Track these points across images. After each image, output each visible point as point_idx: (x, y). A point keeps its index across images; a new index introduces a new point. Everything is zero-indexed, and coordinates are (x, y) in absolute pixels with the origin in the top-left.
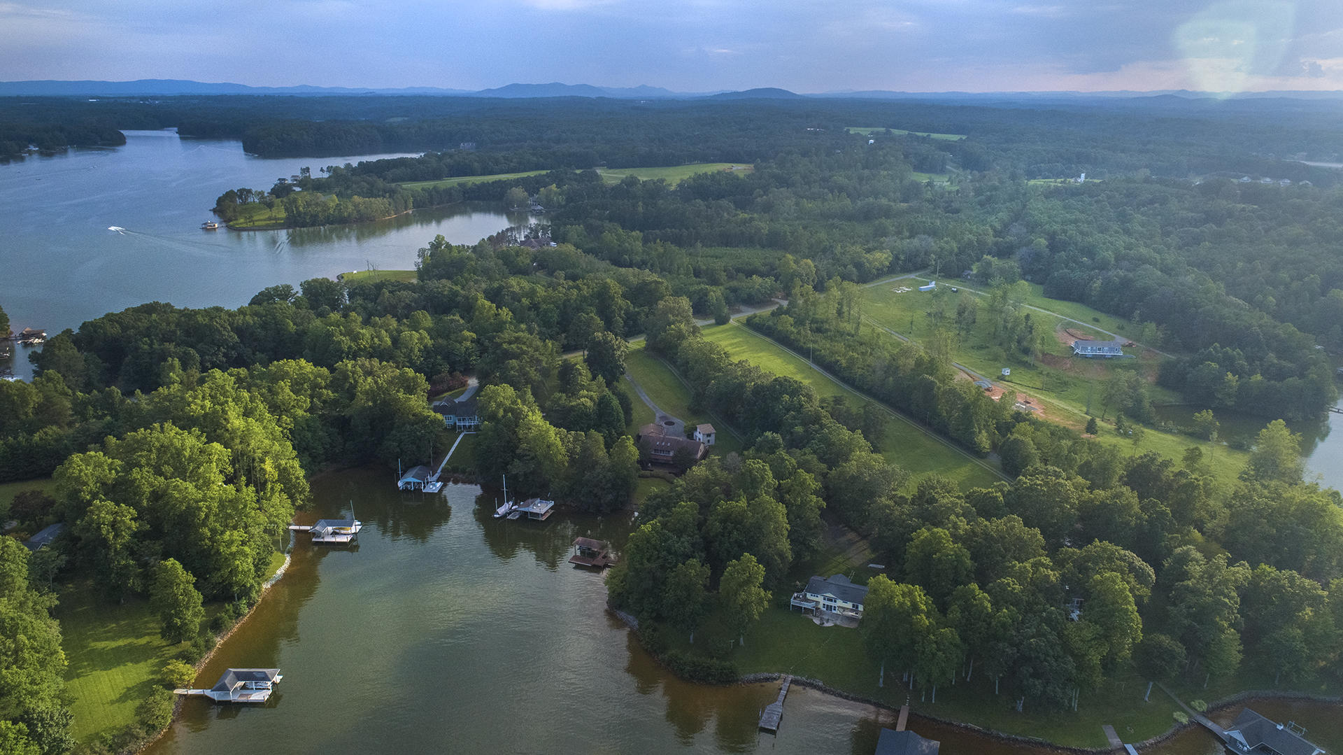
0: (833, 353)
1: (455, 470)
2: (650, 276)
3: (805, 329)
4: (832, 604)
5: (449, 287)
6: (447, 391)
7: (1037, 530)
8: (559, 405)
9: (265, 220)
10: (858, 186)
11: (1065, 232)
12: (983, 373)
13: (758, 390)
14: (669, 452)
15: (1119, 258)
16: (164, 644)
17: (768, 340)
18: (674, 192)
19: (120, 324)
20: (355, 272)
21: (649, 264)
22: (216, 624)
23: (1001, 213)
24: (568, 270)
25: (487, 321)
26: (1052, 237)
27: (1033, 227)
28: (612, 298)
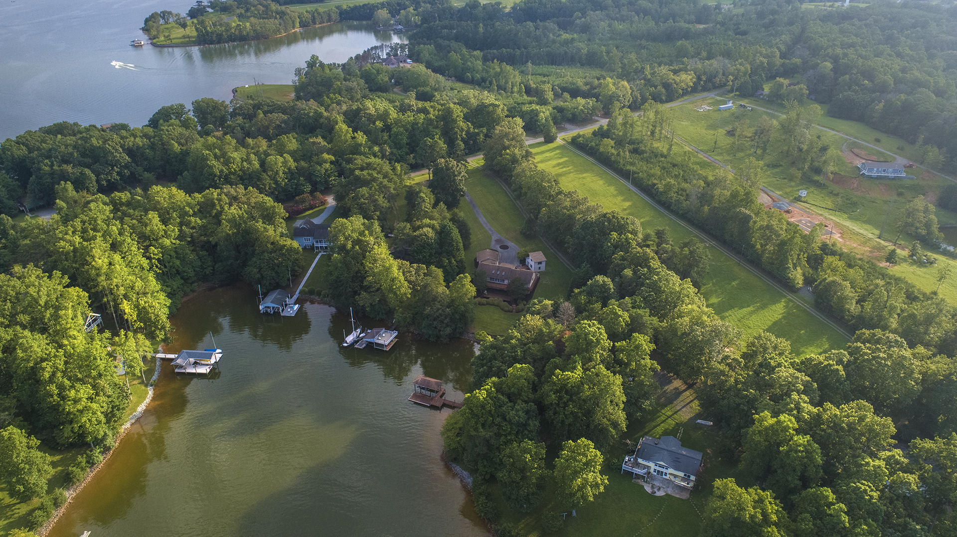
0: (650, 176)
1: (311, 292)
2: (489, 98)
3: (624, 152)
4: (664, 470)
5: (315, 109)
6: (308, 209)
7: (889, 420)
8: (404, 234)
9: (181, 38)
10: (659, 9)
11: (845, 55)
12: (781, 193)
13: (587, 225)
14: (504, 280)
15: (898, 81)
16: (15, 501)
17: (590, 159)
18: (509, 13)
19: (26, 146)
20: (247, 86)
21: (488, 82)
22: (68, 478)
23: (783, 36)
24: (419, 88)
25: (345, 144)
26: (835, 60)
27: (815, 51)
28: (455, 121)
